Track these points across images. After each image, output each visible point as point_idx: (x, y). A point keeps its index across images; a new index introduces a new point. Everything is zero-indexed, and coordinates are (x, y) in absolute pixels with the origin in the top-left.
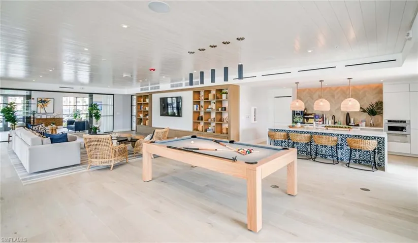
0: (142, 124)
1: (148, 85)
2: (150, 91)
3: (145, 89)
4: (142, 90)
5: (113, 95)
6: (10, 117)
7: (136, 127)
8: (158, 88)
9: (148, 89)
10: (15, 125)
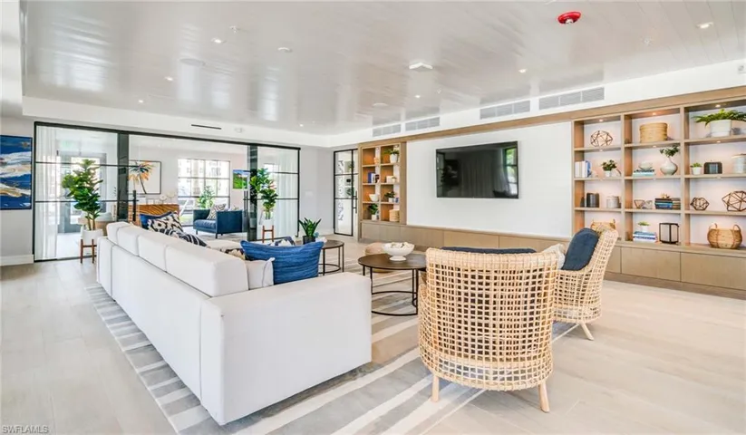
0: (374, 217)
1: (398, 119)
2: (403, 133)
3: (387, 131)
4: (376, 133)
5: (299, 149)
6: (85, 196)
7: (360, 225)
8: (436, 122)
9: (398, 129)
10: (95, 216)
